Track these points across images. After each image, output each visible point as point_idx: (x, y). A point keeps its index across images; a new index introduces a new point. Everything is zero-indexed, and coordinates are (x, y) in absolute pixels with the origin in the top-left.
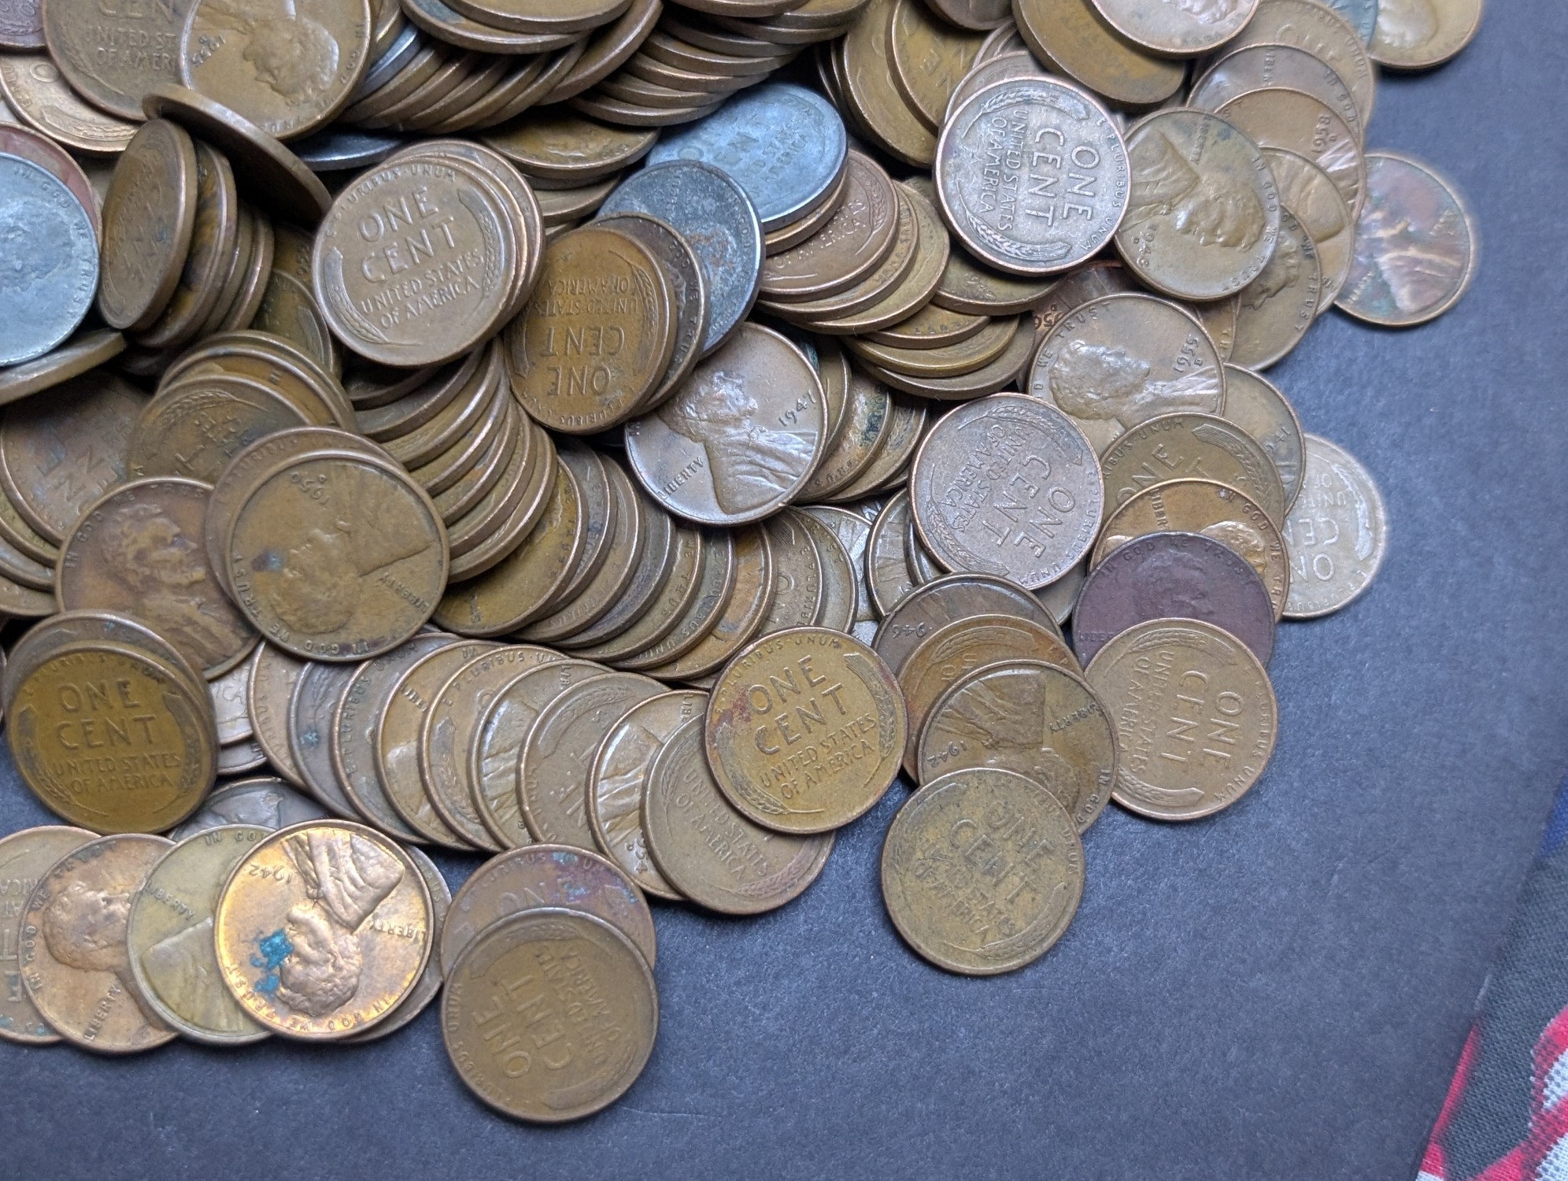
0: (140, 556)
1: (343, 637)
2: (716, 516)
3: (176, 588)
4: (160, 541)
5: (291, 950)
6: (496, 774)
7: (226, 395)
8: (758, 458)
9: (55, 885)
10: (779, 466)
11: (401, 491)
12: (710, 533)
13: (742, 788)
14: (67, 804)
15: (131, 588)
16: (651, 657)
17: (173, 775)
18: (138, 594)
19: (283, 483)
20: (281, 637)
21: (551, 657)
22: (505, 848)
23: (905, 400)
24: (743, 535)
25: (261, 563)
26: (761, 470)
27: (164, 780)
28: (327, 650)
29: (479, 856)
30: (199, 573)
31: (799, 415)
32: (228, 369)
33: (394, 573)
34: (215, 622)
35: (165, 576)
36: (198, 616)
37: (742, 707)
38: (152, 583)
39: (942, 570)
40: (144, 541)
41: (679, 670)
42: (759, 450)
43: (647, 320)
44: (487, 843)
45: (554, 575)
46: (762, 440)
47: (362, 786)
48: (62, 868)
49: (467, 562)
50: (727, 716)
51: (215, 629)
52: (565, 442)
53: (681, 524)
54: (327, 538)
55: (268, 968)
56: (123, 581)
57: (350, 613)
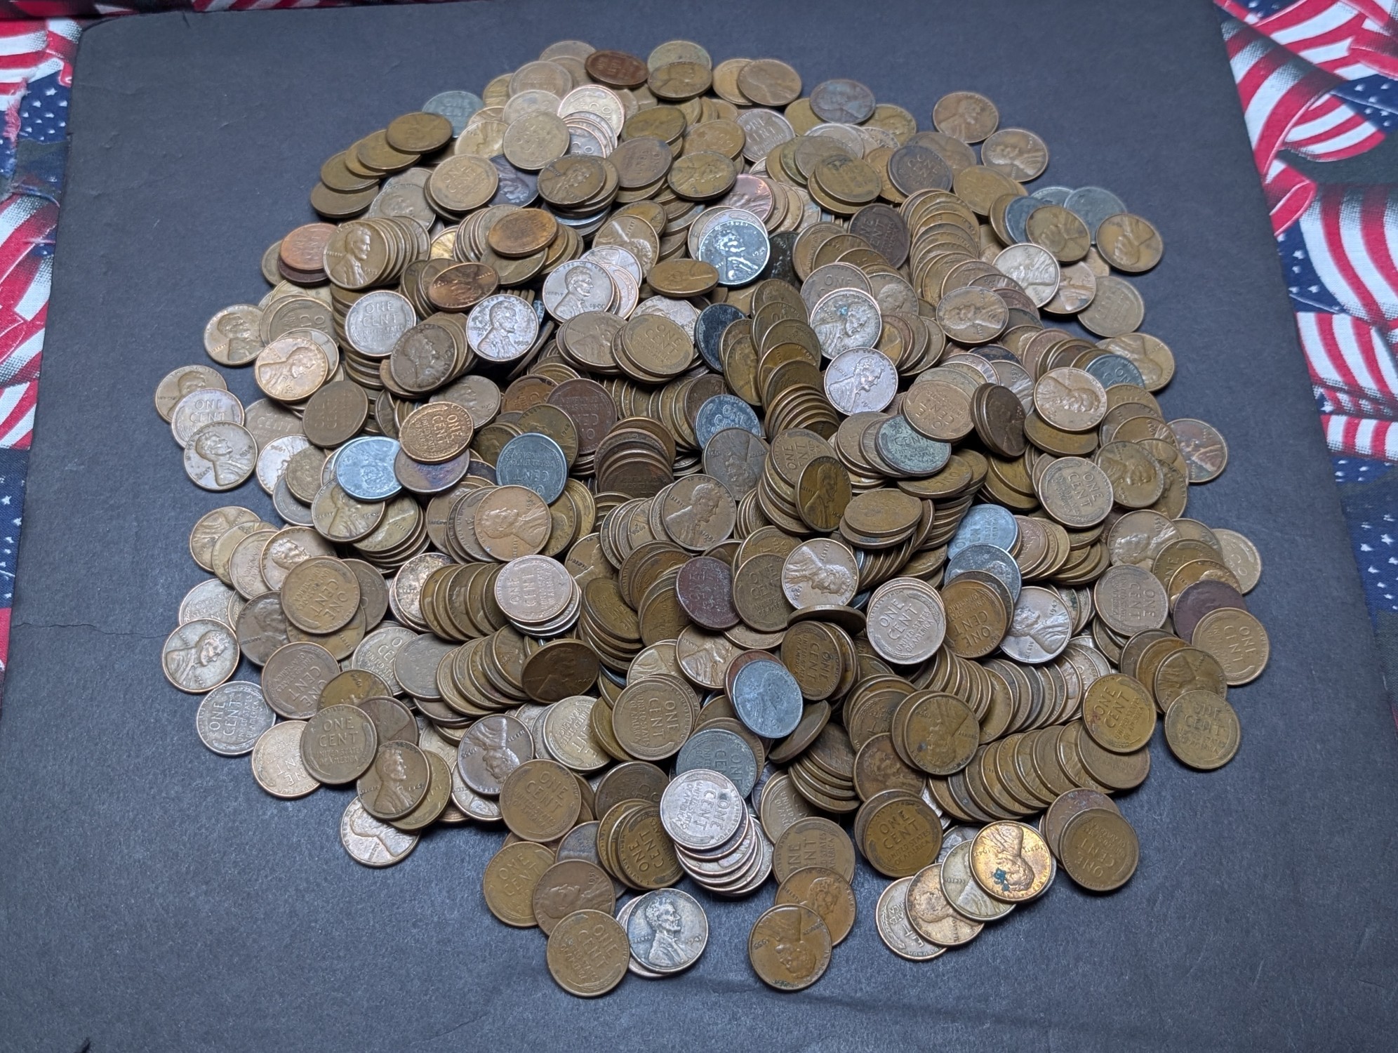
0: (879, 769)
1: (956, 761)
2: (1049, 657)
3: (894, 774)
4: (882, 760)
5: (1005, 873)
6: (1032, 782)
7: (877, 699)
8: (1050, 630)
9: (912, 899)
10: (1060, 629)
11: (951, 700)
12: (1048, 664)
13: (1111, 743)
14: (896, 871)
15: (881, 782)
16: (1054, 718)
17: (929, 838)
18: (884, 782)
19: (914, 716)
20: (937, 772)
21: (1020, 736)
22: (1050, 804)
23: (1079, 587)
24: (1058, 660)
25: (920, 749)
26: (1054, 634)
27: (927, 842)
28: (954, 768)
29: (1043, 812)
30: (898, 765)
31: (1056, 609)
32: (871, 691)
33: (962, 730)
34: (912, 779)
35: (889, 771)
36: (905, 781)
37: (1095, 716)
38: (886, 776)
39: (1127, 638)
40: (878, 763)
41: (1064, 717)
42: (1050, 627)
43: (993, 603)
44: (1043, 806)
45: (1010, 705)
46: (1049, 623)
47: (993, 809)
48: (911, 891)
49: (980, 714)
50: (1093, 721)
51: (912, 782)
52: (982, 661)
53: (1038, 666)
54: (937, 729)
55: (1002, 882)
56: (877, 780)
57: (955, 752)
